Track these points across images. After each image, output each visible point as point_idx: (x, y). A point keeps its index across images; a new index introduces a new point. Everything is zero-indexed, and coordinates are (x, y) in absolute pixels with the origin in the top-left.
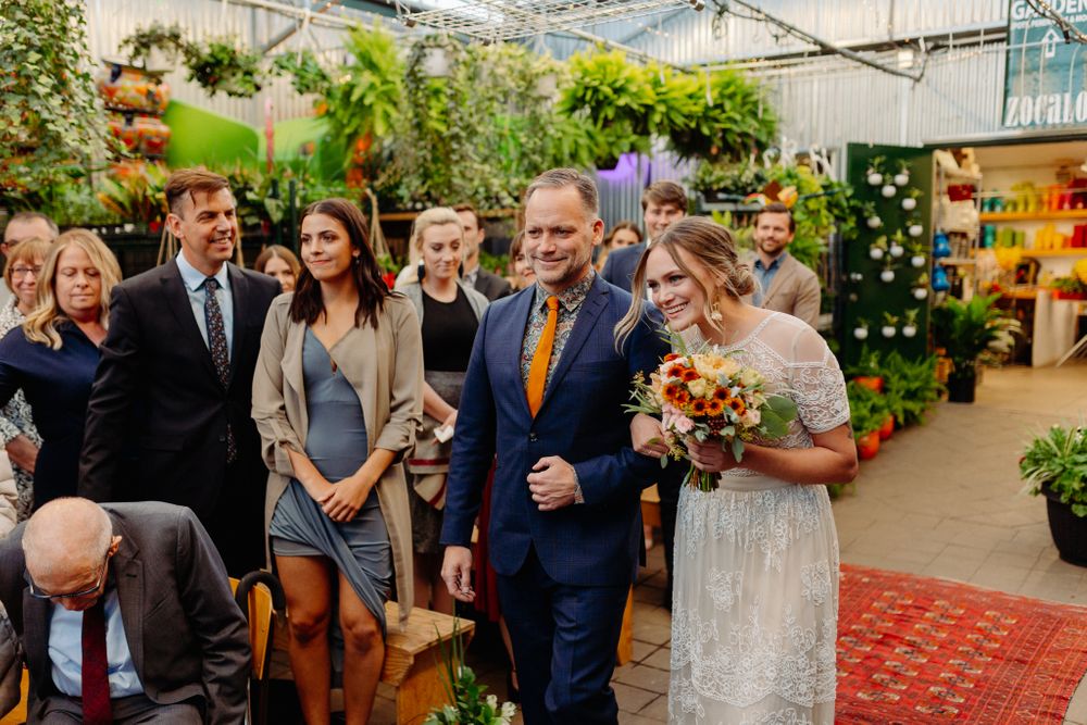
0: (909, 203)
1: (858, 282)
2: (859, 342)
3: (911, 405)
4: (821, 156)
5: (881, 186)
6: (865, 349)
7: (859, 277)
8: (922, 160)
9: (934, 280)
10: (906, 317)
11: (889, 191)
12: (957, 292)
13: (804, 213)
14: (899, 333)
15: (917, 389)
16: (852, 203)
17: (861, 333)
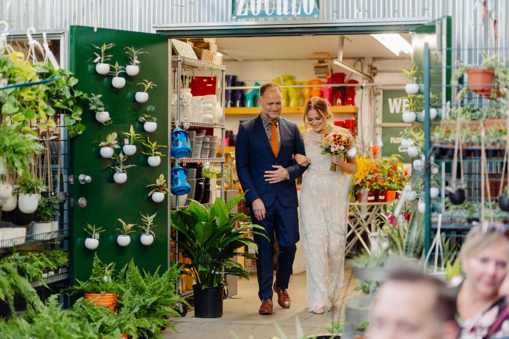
0: (142, 97)
1: (87, 184)
2: (90, 253)
3: (145, 323)
4: (41, 42)
5: (110, 76)
6: (97, 261)
7: (88, 178)
8: (156, 48)
9: (174, 181)
10: (144, 224)
11: (119, 82)
12: (203, 194)
13: (15, 105)
14: (136, 242)
15: (155, 303)
16: (77, 94)
17: (92, 243)
